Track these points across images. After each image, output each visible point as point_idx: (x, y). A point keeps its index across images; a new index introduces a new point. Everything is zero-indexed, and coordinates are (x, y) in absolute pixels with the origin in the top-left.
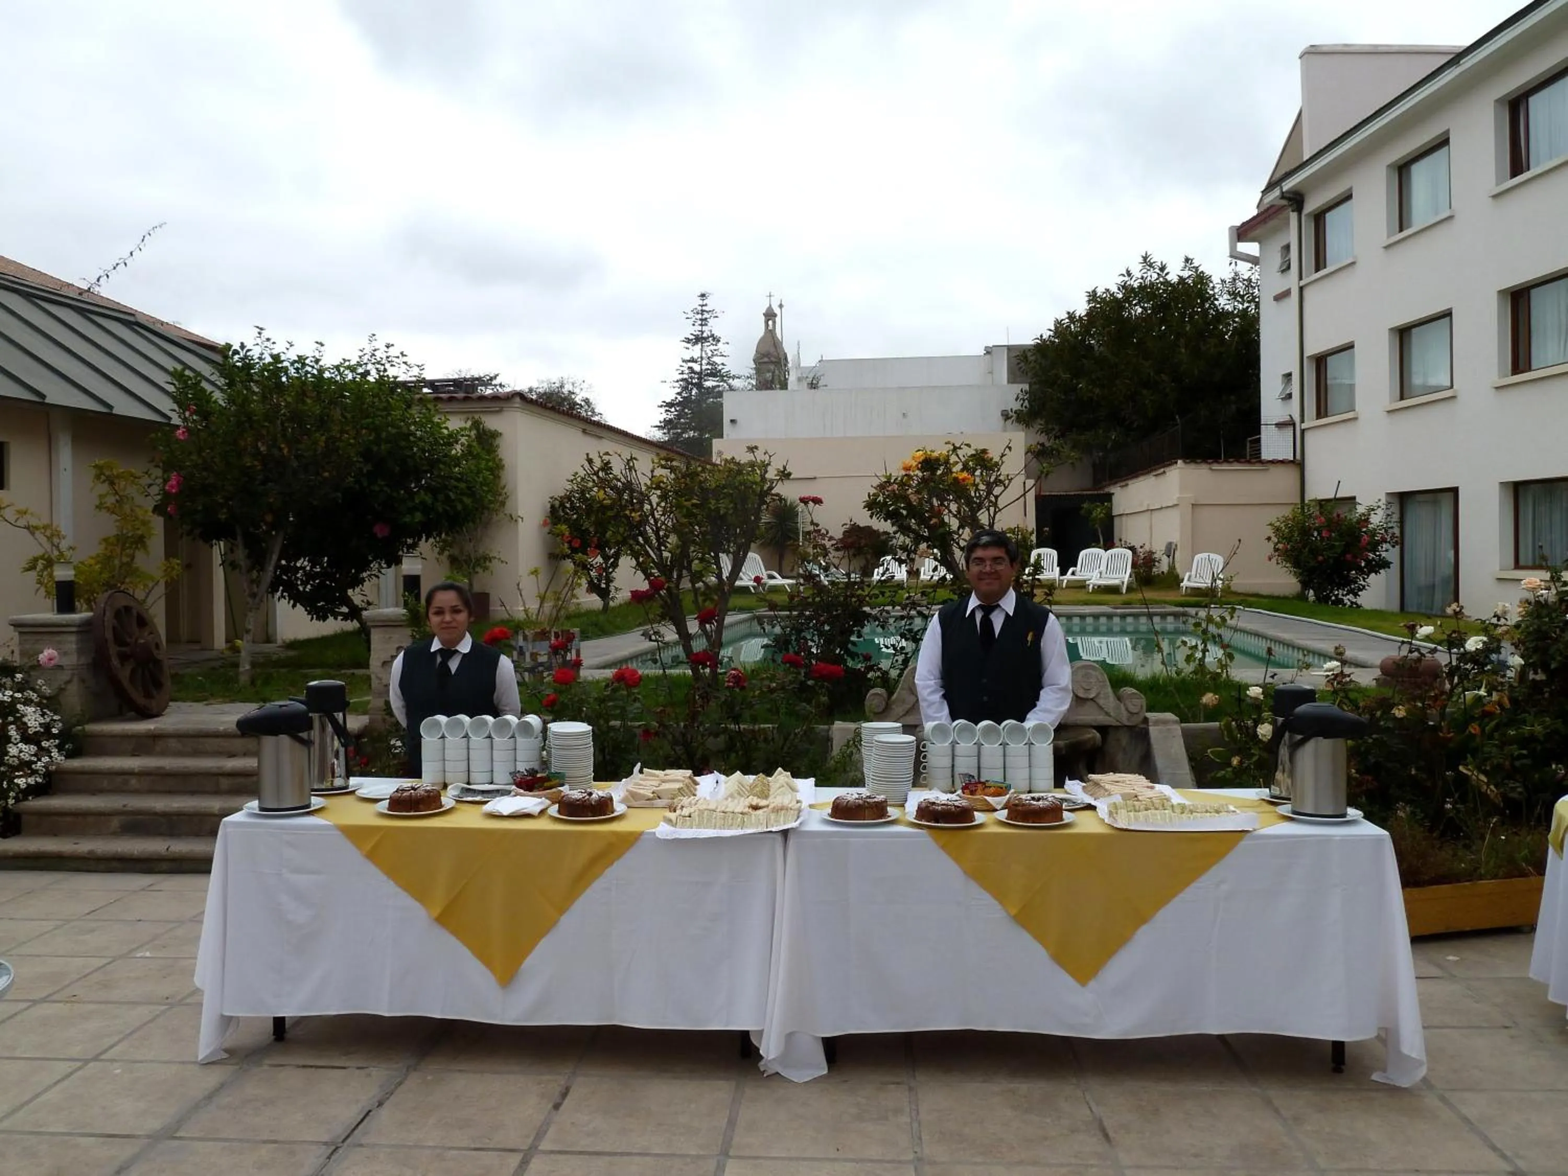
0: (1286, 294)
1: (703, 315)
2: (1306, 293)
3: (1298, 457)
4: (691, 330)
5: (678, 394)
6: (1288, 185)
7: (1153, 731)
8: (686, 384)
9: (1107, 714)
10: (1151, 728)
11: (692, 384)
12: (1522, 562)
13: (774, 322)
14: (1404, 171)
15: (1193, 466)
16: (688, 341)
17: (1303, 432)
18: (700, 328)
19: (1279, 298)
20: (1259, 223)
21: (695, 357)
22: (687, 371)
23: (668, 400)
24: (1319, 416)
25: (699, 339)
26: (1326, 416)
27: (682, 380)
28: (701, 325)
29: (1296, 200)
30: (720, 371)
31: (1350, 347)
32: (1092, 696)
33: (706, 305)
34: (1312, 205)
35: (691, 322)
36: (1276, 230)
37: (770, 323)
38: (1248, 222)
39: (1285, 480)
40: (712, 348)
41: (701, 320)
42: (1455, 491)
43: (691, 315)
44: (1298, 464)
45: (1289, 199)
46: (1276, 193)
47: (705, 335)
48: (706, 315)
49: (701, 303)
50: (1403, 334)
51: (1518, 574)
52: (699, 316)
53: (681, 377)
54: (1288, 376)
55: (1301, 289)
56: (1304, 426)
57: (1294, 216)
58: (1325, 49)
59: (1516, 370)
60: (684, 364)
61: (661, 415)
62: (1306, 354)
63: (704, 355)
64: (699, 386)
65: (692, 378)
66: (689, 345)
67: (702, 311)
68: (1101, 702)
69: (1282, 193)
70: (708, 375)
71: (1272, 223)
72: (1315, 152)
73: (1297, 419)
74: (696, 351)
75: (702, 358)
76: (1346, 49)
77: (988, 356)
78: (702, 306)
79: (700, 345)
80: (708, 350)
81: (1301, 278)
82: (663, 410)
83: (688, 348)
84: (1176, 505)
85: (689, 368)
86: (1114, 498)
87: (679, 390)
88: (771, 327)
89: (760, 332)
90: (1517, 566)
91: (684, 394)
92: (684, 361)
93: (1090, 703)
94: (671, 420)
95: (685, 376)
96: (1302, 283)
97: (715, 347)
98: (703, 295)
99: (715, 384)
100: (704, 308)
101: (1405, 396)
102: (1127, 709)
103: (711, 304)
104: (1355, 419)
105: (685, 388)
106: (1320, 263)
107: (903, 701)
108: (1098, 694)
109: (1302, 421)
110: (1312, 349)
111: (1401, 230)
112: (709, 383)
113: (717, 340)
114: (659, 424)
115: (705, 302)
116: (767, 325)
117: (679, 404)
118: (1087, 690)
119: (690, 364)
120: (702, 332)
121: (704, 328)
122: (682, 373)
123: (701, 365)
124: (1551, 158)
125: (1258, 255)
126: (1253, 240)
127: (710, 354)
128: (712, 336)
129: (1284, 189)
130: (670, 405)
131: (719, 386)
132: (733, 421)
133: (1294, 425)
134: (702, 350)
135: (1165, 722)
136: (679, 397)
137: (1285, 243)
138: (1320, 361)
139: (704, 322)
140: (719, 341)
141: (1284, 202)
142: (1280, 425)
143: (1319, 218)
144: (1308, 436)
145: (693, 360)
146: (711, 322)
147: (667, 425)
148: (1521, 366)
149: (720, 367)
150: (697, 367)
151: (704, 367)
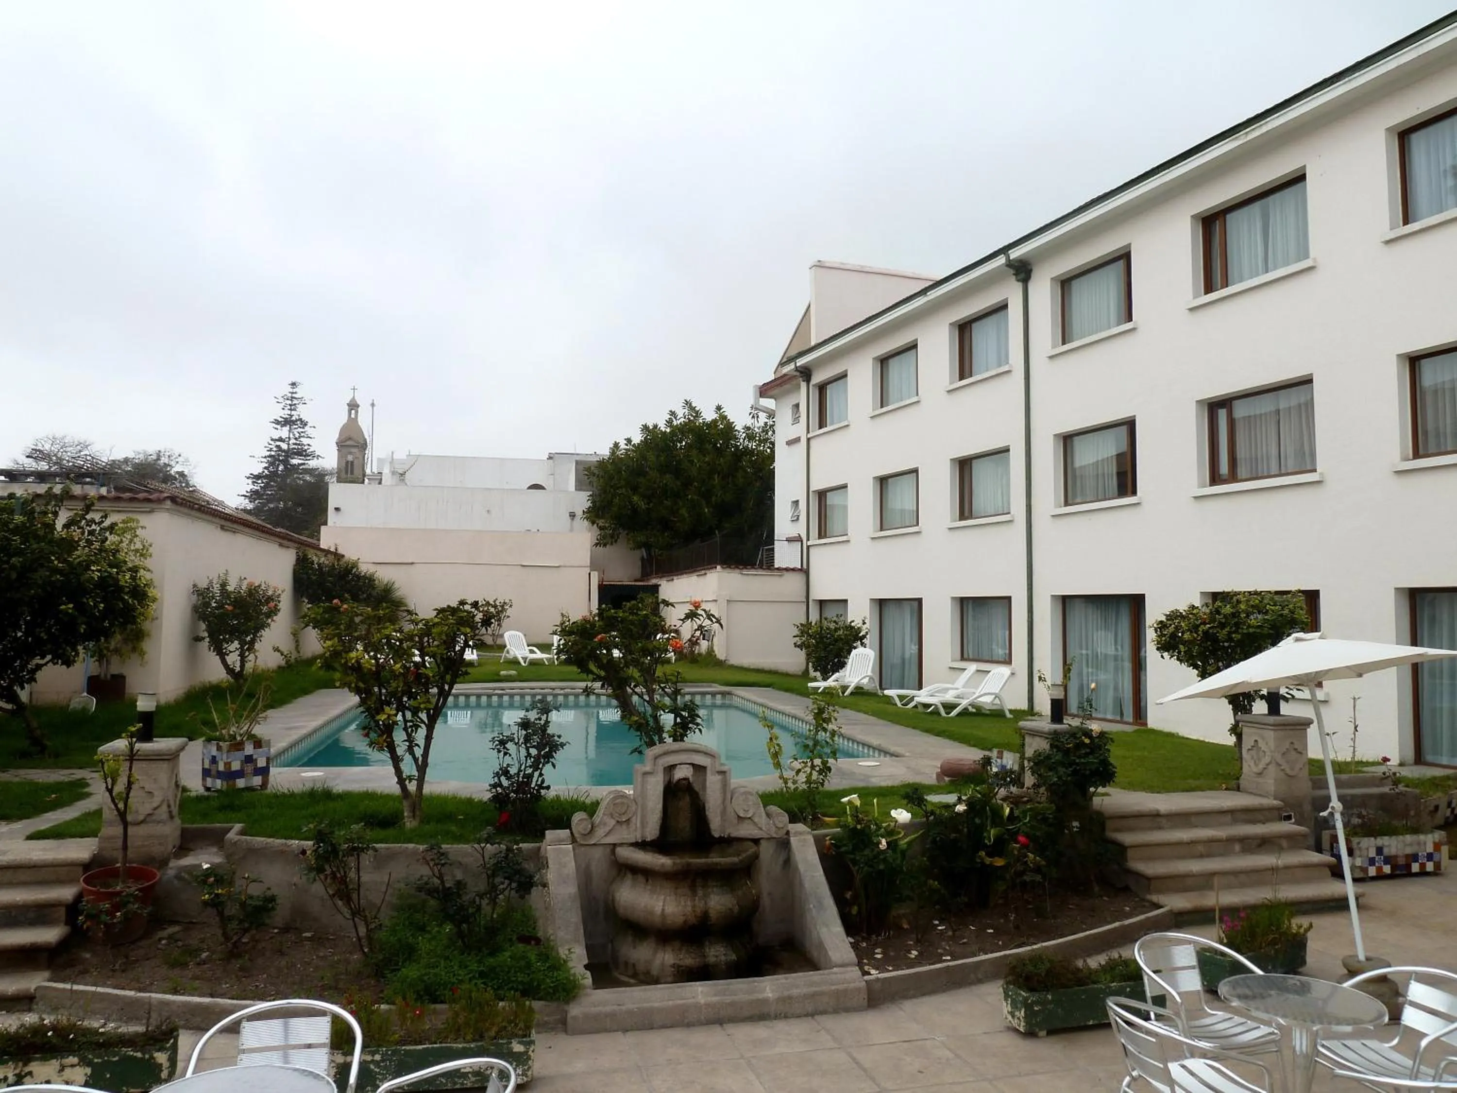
0: (797, 440)
1: (292, 402)
2: (812, 442)
3: (805, 566)
4: (281, 413)
5: (265, 468)
6: (801, 362)
7: (793, 840)
8: (273, 461)
9: (761, 829)
10: (792, 839)
11: (280, 461)
12: (965, 656)
13: (357, 412)
14: (885, 362)
15: (728, 570)
16: (277, 422)
17: (808, 547)
18: (289, 412)
19: (790, 443)
20: (777, 385)
21: (284, 437)
22: (275, 449)
23: (256, 473)
24: (820, 537)
25: (287, 422)
26: (825, 537)
27: (270, 456)
28: (291, 410)
29: (806, 373)
30: (306, 451)
31: (844, 487)
32: (749, 816)
33: (296, 393)
34: (818, 378)
35: (282, 406)
36: (789, 392)
37: (353, 412)
38: (768, 383)
39: (795, 582)
40: (300, 430)
41: (291, 405)
42: (919, 601)
43: (281, 400)
44: (805, 571)
45: (801, 372)
46: (792, 366)
47: (294, 418)
48: (295, 402)
49: (291, 390)
50: (883, 481)
51: (963, 665)
52: (290, 402)
53: (268, 453)
54: (796, 503)
55: (808, 440)
56: (809, 543)
57: (803, 385)
58: (827, 265)
59: (962, 517)
60: (272, 443)
61: (248, 486)
62: (811, 489)
63: (291, 436)
64: (285, 462)
65: (279, 455)
66: (279, 427)
67: (292, 397)
68: (756, 820)
69: (796, 367)
70: (296, 454)
71: (787, 387)
72: (821, 341)
73: (804, 537)
74: (284, 432)
75: (289, 438)
76: (842, 267)
77: (551, 461)
78: (293, 393)
79: (288, 428)
80: (295, 432)
81: (808, 432)
82: (250, 481)
83: (277, 429)
84: (716, 601)
85: (277, 446)
86: (660, 588)
87: (267, 465)
88: (353, 416)
89: (344, 419)
90: (963, 658)
91: (271, 469)
92: (272, 440)
93: (747, 821)
94: (257, 491)
95: (273, 453)
96: (809, 436)
97: (302, 430)
98: (293, 384)
99: (301, 462)
100: (294, 395)
101: (884, 528)
102: (775, 825)
103: (300, 392)
104: (848, 541)
105: (271, 464)
106: (822, 424)
107: (605, 824)
108: (754, 814)
109: (808, 539)
110: (816, 486)
111: (882, 407)
112: (295, 461)
113: (304, 424)
114: (245, 493)
115: (294, 390)
116: (350, 414)
117: (266, 477)
118: (746, 811)
119: (278, 443)
120: (291, 416)
121: (293, 412)
122: (271, 450)
123: (289, 444)
124: (987, 370)
125: (774, 408)
126: (771, 397)
127: (297, 435)
128: (300, 420)
129: (798, 364)
130: (257, 477)
131: (304, 464)
132: (337, 509)
133: (802, 541)
134: (290, 431)
135: (801, 833)
136: (266, 471)
137: (795, 403)
138: (822, 495)
139: (293, 407)
140: (306, 425)
141: (798, 374)
142: (789, 540)
143: (822, 388)
144: (812, 550)
145: (281, 440)
146: (300, 407)
147: (253, 495)
148: (966, 514)
149: (306, 448)
150: (284, 446)
151: (292, 447)
